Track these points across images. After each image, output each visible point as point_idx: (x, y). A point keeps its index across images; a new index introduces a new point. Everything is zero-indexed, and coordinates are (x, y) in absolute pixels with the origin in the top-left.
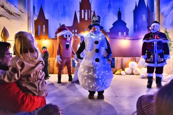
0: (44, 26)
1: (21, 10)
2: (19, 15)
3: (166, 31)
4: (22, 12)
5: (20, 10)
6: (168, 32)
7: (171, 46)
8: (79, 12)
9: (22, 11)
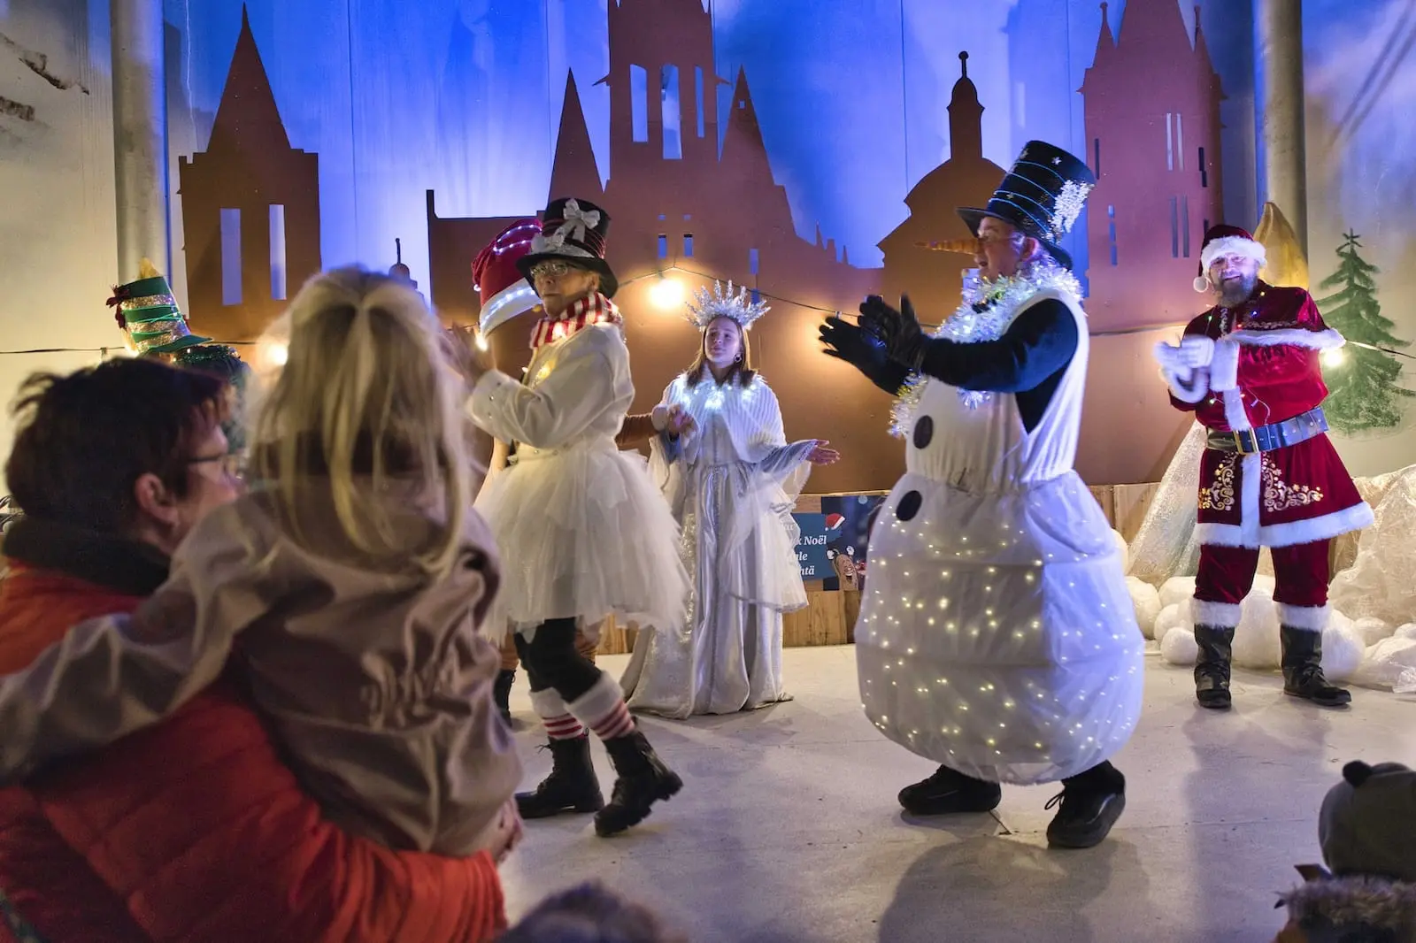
0: (278, 213)
1: (43, 57)
2: (27, 113)
3: (1353, 256)
4: (55, 82)
5: (31, 65)
6: (1370, 268)
7: (1398, 384)
8: (606, 88)
9: (52, 70)
